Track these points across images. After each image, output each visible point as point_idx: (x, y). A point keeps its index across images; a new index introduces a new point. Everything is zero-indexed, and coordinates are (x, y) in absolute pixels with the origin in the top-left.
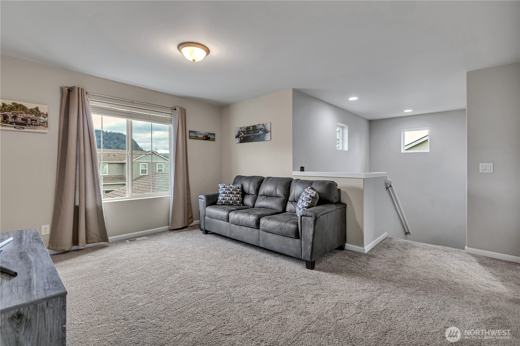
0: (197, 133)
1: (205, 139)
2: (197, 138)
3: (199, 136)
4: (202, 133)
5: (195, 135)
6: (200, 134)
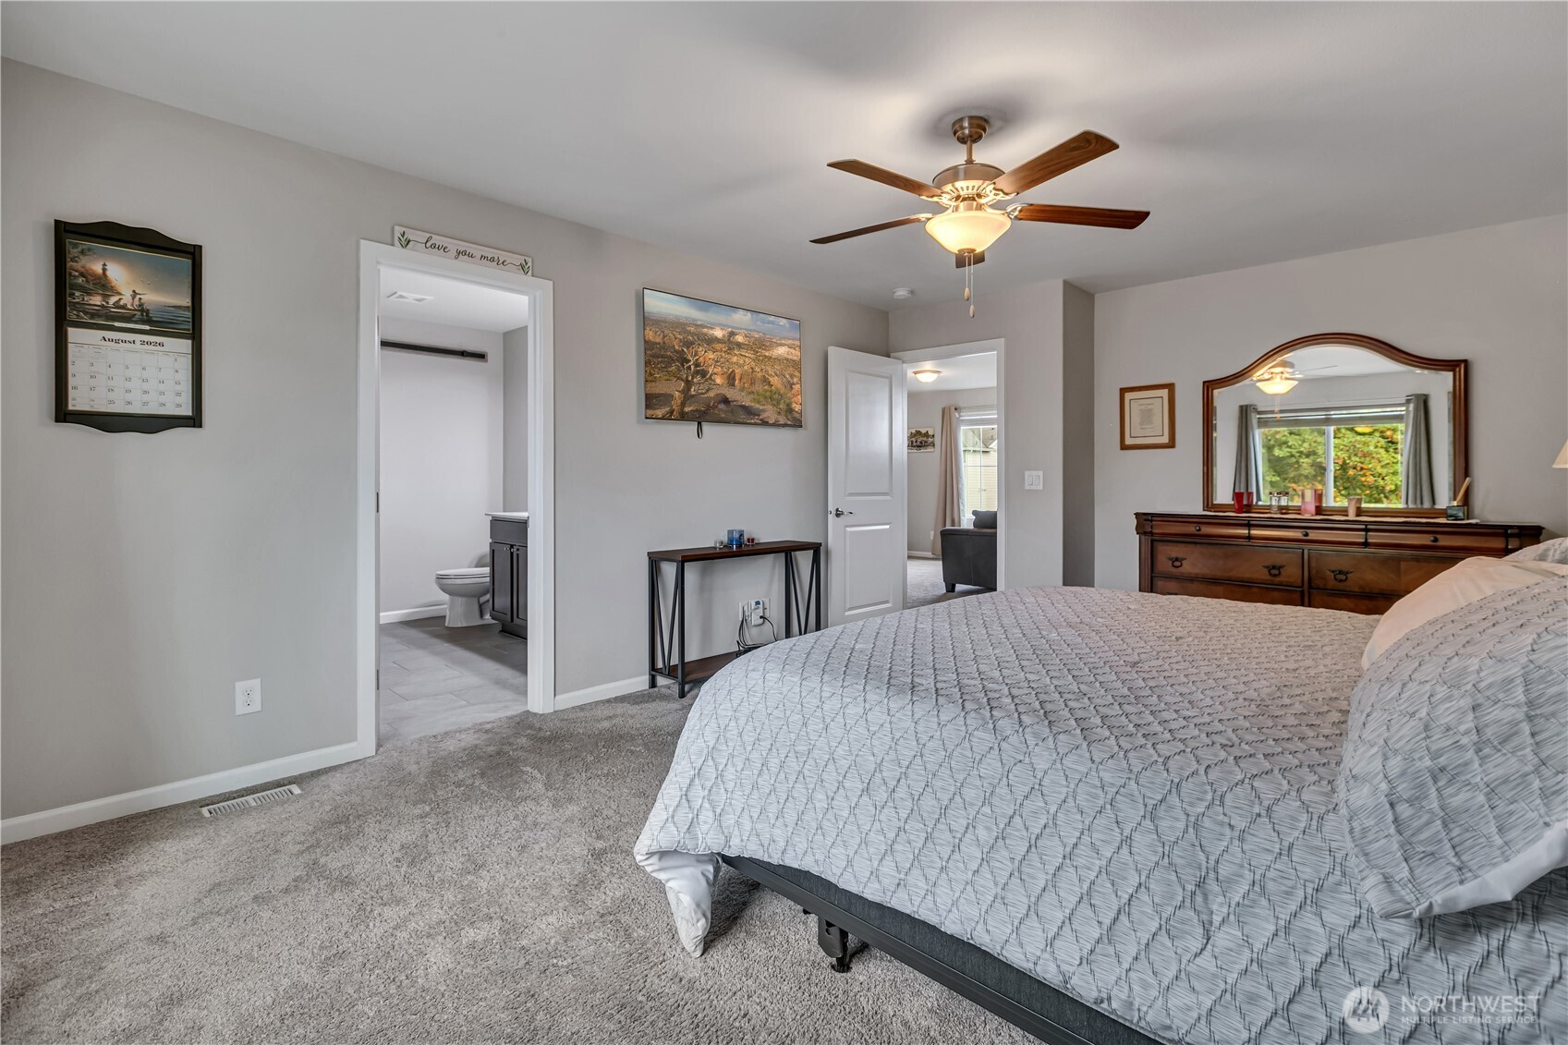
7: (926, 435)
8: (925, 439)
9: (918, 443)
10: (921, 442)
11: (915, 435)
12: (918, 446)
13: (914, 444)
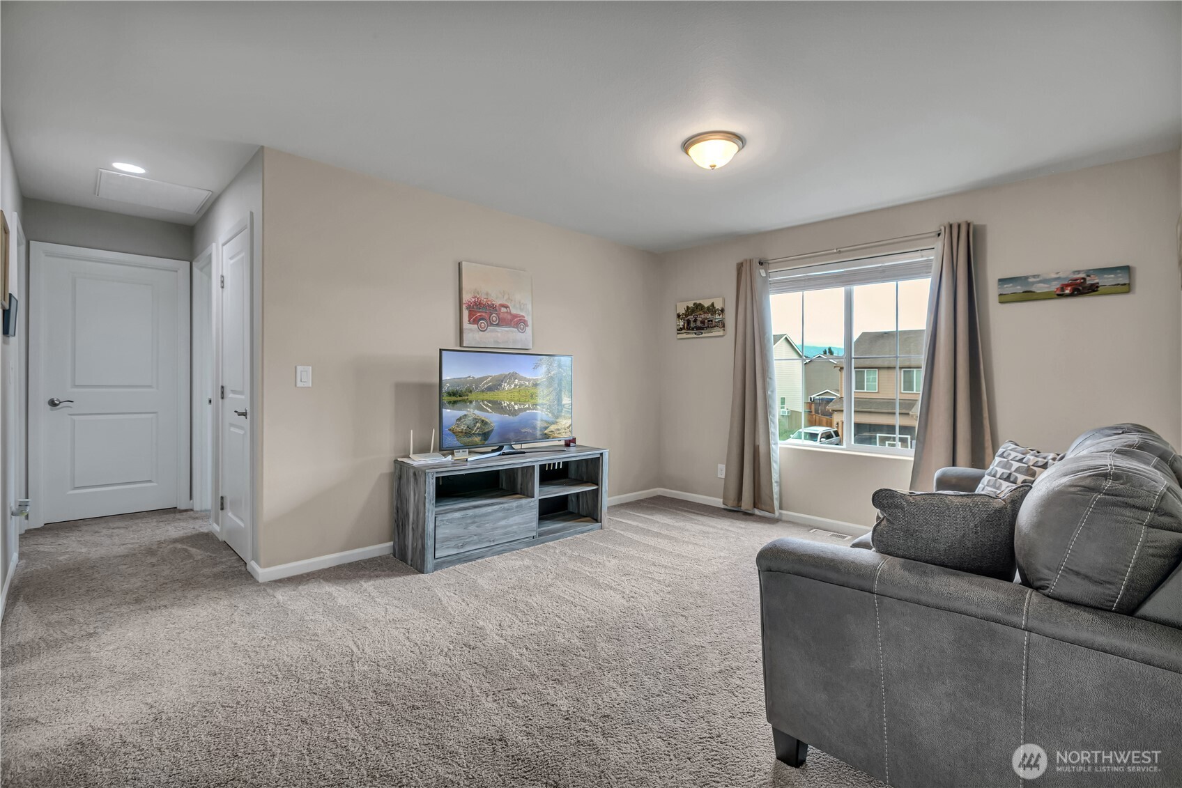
0: (1031, 280)
1: (1071, 295)
2: (1029, 296)
3: (1040, 288)
4: (1054, 276)
5: (1019, 289)
6: (1045, 281)
7: (712, 309)
8: (709, 316)
9: (699, 324)
10: (703, 322)
11: (693, 311)
12: (699, 328)
13: (692, 325)
